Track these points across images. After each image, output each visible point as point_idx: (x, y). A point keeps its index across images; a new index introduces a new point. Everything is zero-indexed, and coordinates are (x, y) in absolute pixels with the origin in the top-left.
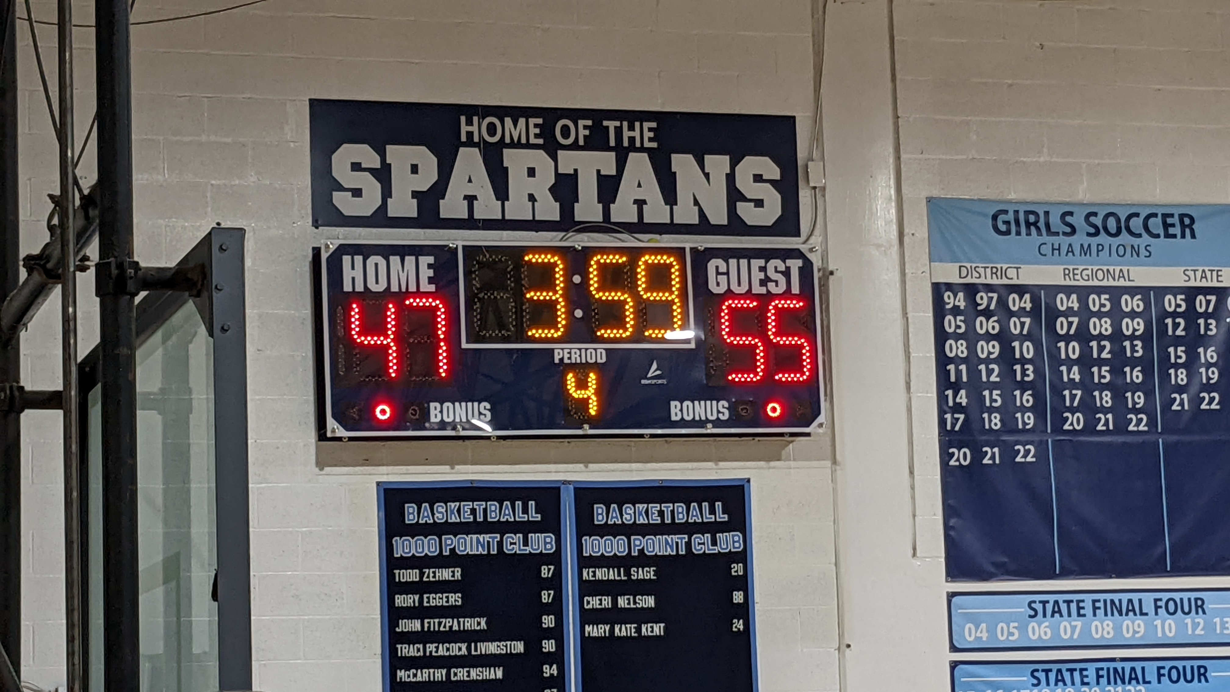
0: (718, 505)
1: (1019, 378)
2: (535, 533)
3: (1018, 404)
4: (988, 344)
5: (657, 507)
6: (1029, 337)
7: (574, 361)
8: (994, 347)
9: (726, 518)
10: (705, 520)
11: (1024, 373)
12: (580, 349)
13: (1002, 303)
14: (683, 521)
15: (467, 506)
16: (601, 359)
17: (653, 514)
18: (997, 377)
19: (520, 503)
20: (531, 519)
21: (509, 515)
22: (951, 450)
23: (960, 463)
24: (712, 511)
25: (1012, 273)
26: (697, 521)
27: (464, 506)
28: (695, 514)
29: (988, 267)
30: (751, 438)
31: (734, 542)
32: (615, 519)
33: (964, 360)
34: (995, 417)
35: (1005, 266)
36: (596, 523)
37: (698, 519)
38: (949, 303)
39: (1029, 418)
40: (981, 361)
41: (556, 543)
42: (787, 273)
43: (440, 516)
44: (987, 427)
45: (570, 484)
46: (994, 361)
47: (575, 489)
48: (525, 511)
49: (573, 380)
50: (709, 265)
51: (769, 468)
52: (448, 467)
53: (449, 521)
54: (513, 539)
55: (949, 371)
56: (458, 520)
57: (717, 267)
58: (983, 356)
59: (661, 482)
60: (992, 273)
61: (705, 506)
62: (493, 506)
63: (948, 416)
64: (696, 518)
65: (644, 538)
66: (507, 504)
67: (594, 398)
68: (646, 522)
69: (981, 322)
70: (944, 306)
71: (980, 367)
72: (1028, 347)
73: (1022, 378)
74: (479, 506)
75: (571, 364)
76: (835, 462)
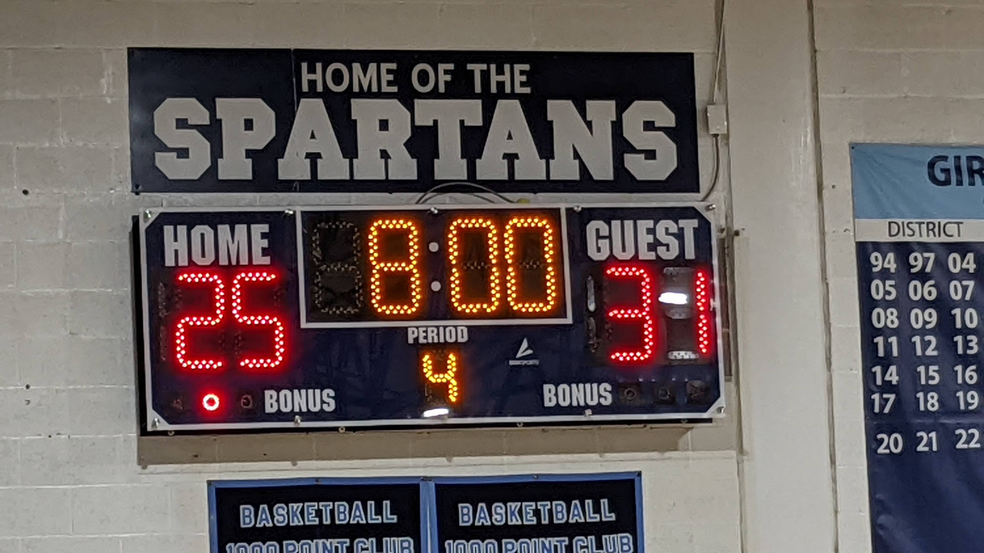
0: (604, 503)
1: (960, 351)
2: (390, 536)
3: (960, 381)
4: (923, 312)
5: (531, 506)
6: (972, 303)
7: (430, 341)
8: (930, 315)
9: (613, 517)
10: (588, 520)
11: (966, 346)
12: (438, 327)
13: (941, 264)
14: (563, 521)
15: (311, 507)
16: (463, 337)
17: (527, 513)
18: (933, 350)
19: (373, 502)
20: (385, 521)
21: (360, 516)
22: (880, 436)
23: (891, 451)
24: (597, 510)
25: (952, 229)
26: (579, 521)
27: (308, 506)
28: (576, 513)
29: (924, 223)
30: (642, 426)
31: (623, 544)
32: (483, 519)
33: (895, 332)
34: (932, 397)
35: (943, 221)
36: (461, 524)
37: (580, 518)
38: (876, 266)
39: (973, 397)
40: (915, 332)
41: (415, 548)
42: (680, 236)
43: (281, 519)
44: (922, 408)
45: (430, 480)
46: (931, 332)
47: (437, 486)
48: (379, 511)
49: (430, 362)
50: (588, 227)
51: (663, 459)
52: (289, 463)
53: (291, 524)
54: (365, 544)
55: (876, 344)
56: (302, 523)
57: (598, 231)
58: (918, 326)
59: (536, 477)
60: (928, 230)
61: (588, 503)
62: (342, 506)
63: (876, 397)
64: (577, 518)
65: (517, 541)
66: (357, 505)
67: (454, 382)
68: (520, 523)
69: (915, 287)
70: (871, 270)
71: (914, 339)
72: (971, 315)
73: (965, 351)
74: (326, 507)
75: (428, 344)
76: (741, 451)
